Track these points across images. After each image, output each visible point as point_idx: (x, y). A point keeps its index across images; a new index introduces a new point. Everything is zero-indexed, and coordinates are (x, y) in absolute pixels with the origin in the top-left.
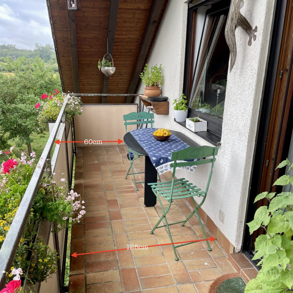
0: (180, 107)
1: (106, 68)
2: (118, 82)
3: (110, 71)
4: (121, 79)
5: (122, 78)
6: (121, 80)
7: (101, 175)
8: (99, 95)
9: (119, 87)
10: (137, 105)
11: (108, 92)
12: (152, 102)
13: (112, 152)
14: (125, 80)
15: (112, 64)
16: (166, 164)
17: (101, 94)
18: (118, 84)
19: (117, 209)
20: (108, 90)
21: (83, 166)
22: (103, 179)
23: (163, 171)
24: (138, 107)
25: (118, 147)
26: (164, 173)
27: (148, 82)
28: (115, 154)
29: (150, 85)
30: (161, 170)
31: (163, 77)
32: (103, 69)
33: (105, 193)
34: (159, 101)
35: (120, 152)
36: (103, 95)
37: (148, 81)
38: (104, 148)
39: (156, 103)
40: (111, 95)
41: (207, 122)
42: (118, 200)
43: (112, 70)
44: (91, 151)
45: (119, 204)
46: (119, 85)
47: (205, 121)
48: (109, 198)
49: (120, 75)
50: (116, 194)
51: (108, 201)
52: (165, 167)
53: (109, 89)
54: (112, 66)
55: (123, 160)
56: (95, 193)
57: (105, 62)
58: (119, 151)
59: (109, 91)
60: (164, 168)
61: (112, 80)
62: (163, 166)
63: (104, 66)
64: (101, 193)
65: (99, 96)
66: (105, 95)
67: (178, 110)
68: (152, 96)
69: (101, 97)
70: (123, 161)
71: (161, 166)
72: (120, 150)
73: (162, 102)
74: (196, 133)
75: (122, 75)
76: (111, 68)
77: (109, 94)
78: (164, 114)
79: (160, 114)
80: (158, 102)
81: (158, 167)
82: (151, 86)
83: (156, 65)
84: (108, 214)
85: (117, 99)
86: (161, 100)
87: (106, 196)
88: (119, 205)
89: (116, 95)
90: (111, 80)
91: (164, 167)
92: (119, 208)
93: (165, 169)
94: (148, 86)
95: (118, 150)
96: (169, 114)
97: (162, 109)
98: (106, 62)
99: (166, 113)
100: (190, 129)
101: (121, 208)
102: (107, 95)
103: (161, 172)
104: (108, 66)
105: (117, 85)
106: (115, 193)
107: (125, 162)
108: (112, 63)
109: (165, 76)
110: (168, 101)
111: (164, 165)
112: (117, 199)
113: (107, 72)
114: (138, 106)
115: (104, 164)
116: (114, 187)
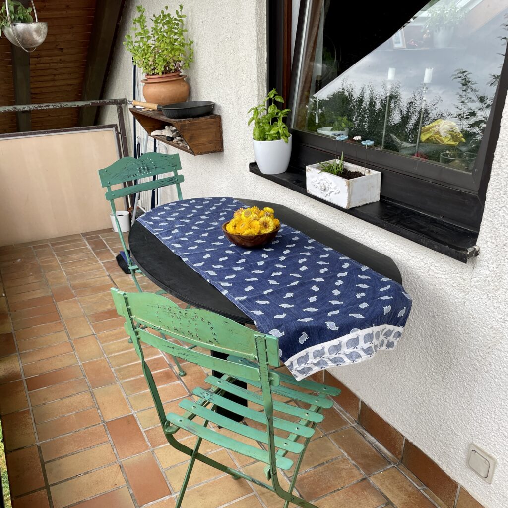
0: (270, 131)
1: (20, 27)
2: (55, 69)
3: (31, 35)
4: (61, 61)
5: (63, 58)
6: (60, 65)
7: (64, 333)
8: (10, 108)
9: (57, 83)
10: (114, 129)
11: (32, 100)
12: (177, 120)
13: (75, 257)
14: (71, 65)
15: (32, 14)
16: (318, 347)
17: (17, 106)
18: (54, 75)
19: (144, 454)
20: (31, 94)
21: (9, 311)
22: (73, 347)
23: (310, 369)
24: (118, 134)
25: (87, 239)
26: (311, 373)
27: (151, 63)
28: (84, 261)
29: (160, 69)
30: (303, 366)
31: (190, 44)
32: (11, 30)
33: (93, 396)
34: (193, 117)
35: (95, 253)
36: (20, 108)
37: (150, 59)
38: (52, 244)
39: (186, 122)
40: (44, 106)
41: (380, 173)
42: (135, 415)
43: (38, 31)
44: (19, 261)
45: (143, 430)
46: (57, 77)
47: (374, 172)
48: (110, 416)
49: (57, 52)
50: (124, 395)
51: (111, 426)
52: (315, 357)
53: (33, 91)
54: (35, 21)
55: (109, 276)
56: (64, 401)
57: (12, 9)
58: (93, 249)
59: (34, 96)
60: (311, 360)
61: (38, 66)
62: (307, 355)
63: (14, 21)
64: (81, 399)
65: (9, 112)
66: (26, 107)
67: (265, 139)
68: (167, 102)
69: (16, 114)
70: (112, 279)
71: (302, 353)
72: (94, 246)
73: (203, 118)
74: (352, 211)
75: (61, 49)
76: (33, 26)
77: (36, 106)
78: (212, 152)
79: (201, 154)
80: (191, 119)
81: (291, 359)
82: (160, 74)
83: (167, 8)
84: (120, 479)
85: (58, 116)
86: (200, 112)
87: (99, 408)
88: (144, 434)
89: (57, 105)
90: (34, 66)
91: (311, 355)
92: (147, 448)
93: (315, 361)
94: (153, 75)
95: (89, 247)
96: (223, 151)
97: (204, 140)
98: (16, 7)
99: (215, 147)
100: (327, 199)
101: (154, 446)
102: (31, 107)
103: (302, 372)
104: (24, 21)
105: (54, 80)
106: (122, 391)
107: (117, 280)
108: (33, 11)
109: (195, 40)
110: (216, 112)
111: (311, 350)
112: (133, 412)
113: (24, 38)
114: (116, 130)
115: (64, 294)
116: (113, 369)
